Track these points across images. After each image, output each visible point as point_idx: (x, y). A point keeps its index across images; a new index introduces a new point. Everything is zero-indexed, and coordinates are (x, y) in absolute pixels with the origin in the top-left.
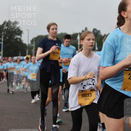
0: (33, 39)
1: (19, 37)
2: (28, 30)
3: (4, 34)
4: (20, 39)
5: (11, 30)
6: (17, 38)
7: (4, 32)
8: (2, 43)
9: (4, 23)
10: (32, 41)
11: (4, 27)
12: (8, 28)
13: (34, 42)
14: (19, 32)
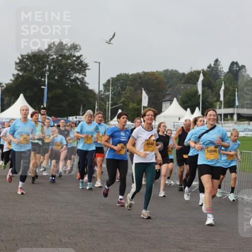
0: (109, 81)
1: (80, 76)
2: (99, 63)
3: (49, 70)
4: (82, 81)
5: (64, 62)
6: (77, 78)
7: (50, 66)
8: (46, 88)
9: (50, 47)
10: (106, 86)
11: (50, 55)
12: (57, 58)
13: (111, 88)
14: (80, 66)
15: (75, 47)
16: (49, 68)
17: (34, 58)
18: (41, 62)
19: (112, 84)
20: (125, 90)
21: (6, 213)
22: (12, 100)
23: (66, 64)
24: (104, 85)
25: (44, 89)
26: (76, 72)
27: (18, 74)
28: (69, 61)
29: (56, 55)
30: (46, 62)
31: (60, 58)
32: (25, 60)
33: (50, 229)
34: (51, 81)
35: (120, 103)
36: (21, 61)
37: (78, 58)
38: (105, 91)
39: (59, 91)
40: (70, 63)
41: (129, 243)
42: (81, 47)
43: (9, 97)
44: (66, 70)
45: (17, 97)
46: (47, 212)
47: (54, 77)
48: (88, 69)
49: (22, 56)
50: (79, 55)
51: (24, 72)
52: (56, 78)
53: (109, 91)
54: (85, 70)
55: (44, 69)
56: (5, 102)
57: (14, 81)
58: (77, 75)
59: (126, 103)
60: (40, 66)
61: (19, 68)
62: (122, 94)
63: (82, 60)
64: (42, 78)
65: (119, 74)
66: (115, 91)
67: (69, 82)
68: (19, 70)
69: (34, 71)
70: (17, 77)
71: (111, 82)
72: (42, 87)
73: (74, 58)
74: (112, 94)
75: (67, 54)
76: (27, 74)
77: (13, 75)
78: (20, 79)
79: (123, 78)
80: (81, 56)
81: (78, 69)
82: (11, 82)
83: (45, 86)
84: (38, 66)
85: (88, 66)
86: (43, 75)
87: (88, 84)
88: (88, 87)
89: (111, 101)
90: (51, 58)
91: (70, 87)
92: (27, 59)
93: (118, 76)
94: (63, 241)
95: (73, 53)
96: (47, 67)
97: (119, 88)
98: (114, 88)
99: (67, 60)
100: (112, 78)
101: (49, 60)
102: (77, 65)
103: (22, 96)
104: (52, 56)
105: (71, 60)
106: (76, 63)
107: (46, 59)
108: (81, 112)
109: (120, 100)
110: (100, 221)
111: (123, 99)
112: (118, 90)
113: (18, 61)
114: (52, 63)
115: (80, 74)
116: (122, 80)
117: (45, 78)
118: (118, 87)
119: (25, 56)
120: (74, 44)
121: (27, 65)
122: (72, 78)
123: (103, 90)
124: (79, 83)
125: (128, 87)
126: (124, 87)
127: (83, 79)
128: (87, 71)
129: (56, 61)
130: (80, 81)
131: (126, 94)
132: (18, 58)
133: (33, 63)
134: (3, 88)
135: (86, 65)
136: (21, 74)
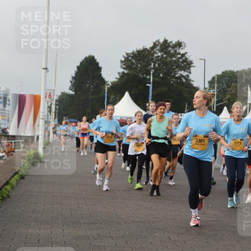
0: (214, 78)
1: (185, 74)
2: (205, 60)
3: (154, 68)
4: (187, 78)
5: (169, 59)
6: (182, 76)
7: (155, 63)
8: (151, 86)
9: (155, 45)
10: (211, 83)
11: (155, 53)
12: (162, 55)
13: (216, 85)
14: (185, 63)
15: (179, 45)
16: (154, 65)
17: (140, 56)
18: (146, 60)
19: (217, 81)
20: (230, 87)
21: (114, 210)
22: (118, 98)
23: (171, 62)
24: (209, 82)
25: (149, 87)
26: (181, 70)
27: (123, 72)
28: (174, 59)
29: (161, 53)
30: (151, 60)
31: (165, 56)
32: (130, 58)
33: (159, 227)
34: (156, 79)
35: (226, 100)
36: (127, 59)
37: (183, 55)
38: (210, 88)
39: (164, 89)
40: (174, 61)
41: (238, 241)
42: (186, 45)
43: (115, 95)
44: (171, 68)
45: (122, 95)
46: (155, 210)
47: (160, 74)
48: (193, 66)
49: (127, 54)
50: (184, 52)
51: (129, 70)
52: (161, 75)
53: (214, 88)
54: (190, 67)
55: (149, 67)
56: (111, 100)
57: (119, 79)
58: (182, 73)
59: (232, 100)
60: (145, 63)
61: (124, 66)
62: (227, 91)
63: (187, 57)
64: (147, 76)
65: (224, 71)
66: (220, 88)
67: (174, 80)
68: (124, 68)
69: (139, 69)
70: (123, 75)
71: (216, 79)
72: (148, 85)
73: (179, 56)
74: (217, 92)
75: (172, 52)
76: (132, 71)
77: (119, 73)
78: (126, 77)
79: (228, 75)
80: (186, 53)
81: (183, 67)
82: (116, 80)
83: (150, 84)
84: (143, 64)
85: (193, 63)
86: (148, 73)
87: (193, 81)
88: (192, 84)
89: (217, 98)
90: (156, 55)
91: (175, 84)
92: (132, 57)
93: (223, 73)
94: (172, 239)
95: (178, 50)
96: (152, 66)
97: (225, 85)
98: (219, 85)
99: (172, 58)
100: (218, 75)
101: (154, 57)
102: (183, 62)
103: (127, 94)
104: (157, 53)
105: (175, 57)
106: (181, 60)
107: (151, 57)
108: (186, 109)
109: (226, 97)
110: (209, 219)
111: (228, 96)
112: (223, 87)
113: (123, 59)
114: (157, 60)
115: (184, 71)
116: (227, 77)
117: (150, 76)
118: (223, 84)
119: (131, 54)
120: (178, 41)
121: (132, 63)
122: (177, 76)
123: (208, 88)
124: (184, 81)
125: (233, 84)
126: (229, 84)
127: (188, 76)
128: (192, 69)
129: (161, 58)
130: (185, 79)
131: (231, 91)
132: (124, 56)
133: (138, 61)
134: (108, 86)
135: (191, 63)
136: (126, 72)
